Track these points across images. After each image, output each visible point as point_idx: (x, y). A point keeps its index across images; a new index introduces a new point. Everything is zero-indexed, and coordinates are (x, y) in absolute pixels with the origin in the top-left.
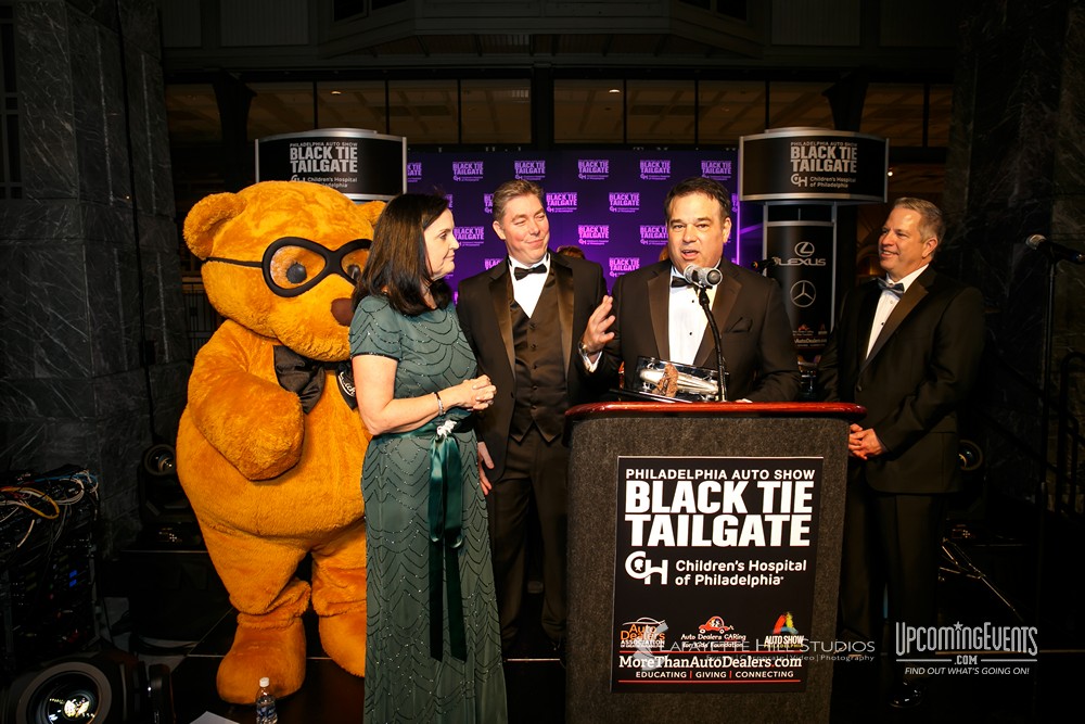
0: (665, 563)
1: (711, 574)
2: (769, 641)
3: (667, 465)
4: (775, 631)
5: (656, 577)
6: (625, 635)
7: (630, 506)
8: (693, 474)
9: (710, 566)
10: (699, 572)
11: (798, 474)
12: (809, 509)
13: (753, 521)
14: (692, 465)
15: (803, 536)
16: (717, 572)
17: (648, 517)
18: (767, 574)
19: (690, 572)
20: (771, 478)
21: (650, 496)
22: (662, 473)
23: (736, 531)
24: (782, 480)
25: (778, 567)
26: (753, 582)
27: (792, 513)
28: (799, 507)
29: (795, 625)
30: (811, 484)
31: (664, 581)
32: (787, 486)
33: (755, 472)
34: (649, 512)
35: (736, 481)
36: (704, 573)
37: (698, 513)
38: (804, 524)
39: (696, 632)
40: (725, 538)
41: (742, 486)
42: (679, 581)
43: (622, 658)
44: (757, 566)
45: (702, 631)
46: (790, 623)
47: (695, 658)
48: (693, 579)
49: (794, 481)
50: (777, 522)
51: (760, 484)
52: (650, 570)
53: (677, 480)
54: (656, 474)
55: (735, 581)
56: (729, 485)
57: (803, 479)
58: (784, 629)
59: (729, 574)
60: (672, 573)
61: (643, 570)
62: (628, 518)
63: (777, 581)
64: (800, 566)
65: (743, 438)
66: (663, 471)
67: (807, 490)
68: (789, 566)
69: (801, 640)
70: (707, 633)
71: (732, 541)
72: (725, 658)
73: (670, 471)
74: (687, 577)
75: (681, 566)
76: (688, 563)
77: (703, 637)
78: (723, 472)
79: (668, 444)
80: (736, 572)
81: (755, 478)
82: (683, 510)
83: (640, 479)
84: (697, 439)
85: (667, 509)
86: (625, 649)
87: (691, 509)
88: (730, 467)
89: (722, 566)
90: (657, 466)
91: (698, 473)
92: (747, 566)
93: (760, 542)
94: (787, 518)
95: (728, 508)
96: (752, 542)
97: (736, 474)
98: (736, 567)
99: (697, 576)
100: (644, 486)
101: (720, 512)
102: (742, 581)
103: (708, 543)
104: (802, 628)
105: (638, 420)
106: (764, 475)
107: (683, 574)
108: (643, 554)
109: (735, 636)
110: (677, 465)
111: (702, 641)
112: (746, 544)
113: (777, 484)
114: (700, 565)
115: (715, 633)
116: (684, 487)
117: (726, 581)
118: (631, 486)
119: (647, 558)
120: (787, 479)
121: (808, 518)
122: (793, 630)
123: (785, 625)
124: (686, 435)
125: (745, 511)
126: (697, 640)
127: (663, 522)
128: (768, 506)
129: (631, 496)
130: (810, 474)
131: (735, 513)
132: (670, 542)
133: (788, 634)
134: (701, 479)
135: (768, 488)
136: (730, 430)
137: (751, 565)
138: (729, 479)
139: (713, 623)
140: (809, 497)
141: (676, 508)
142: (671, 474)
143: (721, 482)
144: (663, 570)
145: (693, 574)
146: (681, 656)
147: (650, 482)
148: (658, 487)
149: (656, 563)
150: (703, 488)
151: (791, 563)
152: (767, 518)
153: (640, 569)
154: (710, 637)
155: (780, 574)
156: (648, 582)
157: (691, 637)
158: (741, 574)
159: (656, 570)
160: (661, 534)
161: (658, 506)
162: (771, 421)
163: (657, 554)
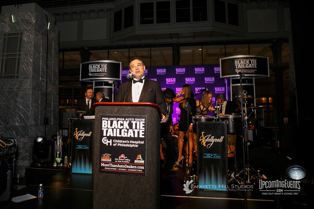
0: (111, 140)
1: (121, 143)
2: (136, 161)
3: (111, 117)
4: (137, 159)
5: (109, 143)
6: (102, 158)
7: (103, 126)
8: (117, 119)
9: (121, 141)
10: (119, 143)
11: (141, 120)
12: (144, 128)
13: (131, 131)
14: (117, 117)
15: (143, 135)
16: (123, 143)
17: (107, 129)
18: (134, 144)
19: (116, 143)
20: (134, 121)
21: (108, 124)
22: (110, 119)
23: (127, 133)
24: (137, 121)
25: (137, 142)
26: (131, 146)
27: (140, 129)
28: (141, 128)
29: (142, 158)
30: (144, 122)
31: (111, 145)
32: (138, 123)
33: (131, 119)
34: (107, 128)
35: (126, 121)
36: (120, 143)
37: (118, 128)
38: (143, 132)
39: (118, 158)
40: (124, 135)
41: (128, 122)
42: (114, 145)
43: (102, 164)
44: (132, 142)
45: (120, 158)
46: (140, 157)
47: (118, 165)
48: (117, 145)
49: (140, 121)
50: (136, 131)
51: (132, 122)
52: (108, 142)
53: (113, 120)
54: (109, 119)
55: (127, 145)
56: (125, 122)
57: (142, 121)
58: (139, 159)
59: (126, 144)
60: (113, 143)
61: (106, 142)
62: (103, 129)
63: (137, 146)
64: (143, 142)
65: (128, 111)
66: (110, 118)
67: (143, 124)
68: (139, 142)
69: (143, 162)
70: (121, 159)
71: (126, 136)
72: (125, 165)
73: (112, 118)
74: (116, 144)
75: (115, 141)
76: (116, 141)
77: (120, 159)
78: (123, 119)
79: (112, 112)
80: (127, 143)
81: (131, 120)
82: (115, 128)
83: (105, 120)
84: (118, 111)
85: (111, 127)
86: (102, 161)
87: (116, 127)
88: (125, 118)
89: (124, 142)
90: (109, 117)
91: (118, 119)
92: (129, 142)
93: (132, 136)
94: (138, 130)
95: (125, 128)
96: (131, 136)
97: (126, 119)
98: (127, 142)
99: (118, 144)
100: (106, 122)
101: (123, 128)
102: (129, 145)
103: (120, 136)
104: (144, 158)
105: (105, 106)
106: (133, 120)
107: (115, 143)
108: (106, 138)
109: (128, 160)
110: (113, 117)
111: (120, 160)
112: (129, 136)
113: (136, 122)
114: (119, 141)
115: (123, 158)
116: (115, 122)
117: (125, 145)
118: (103, 122)
119: (107, 139)
120: (138, 121)
121: (144, 130)
122: (141, 159)
123: (139, 158)
124: (115, 110)
125: (129, 128)
126: (118, 160)
127: (110, 130)
128: (134, 127)
129: (103, 124)
130: (144, 120)
131: (126, 129)
132: (112, 135)
133: (140, 160)
134: (119, 120)
135: (134, 123)
136: (125, 109)
137: (130, 142)
138: (125, 120)
139: (122, 156)
140: (144, 125)
141: (113, 127)
142: (112, 119)
143: (123, 121)
144: (111, 142)
145: (117, 143)
146: (115, 164)
147: (107, 121)
148: (109, 122)
149: (109, 140)
150: (119, 122)
151: (140, 142)
152: (134, 130)
153: (105, 141)
154: (122, 159)
155: (138, 144)
156: (107, 145)
157: (117, 159)
158: (128, 144)
159: (109, 142)
160: (110, 133)
161: (109, 127)
162: (134, 107)
163: (109, 138)
